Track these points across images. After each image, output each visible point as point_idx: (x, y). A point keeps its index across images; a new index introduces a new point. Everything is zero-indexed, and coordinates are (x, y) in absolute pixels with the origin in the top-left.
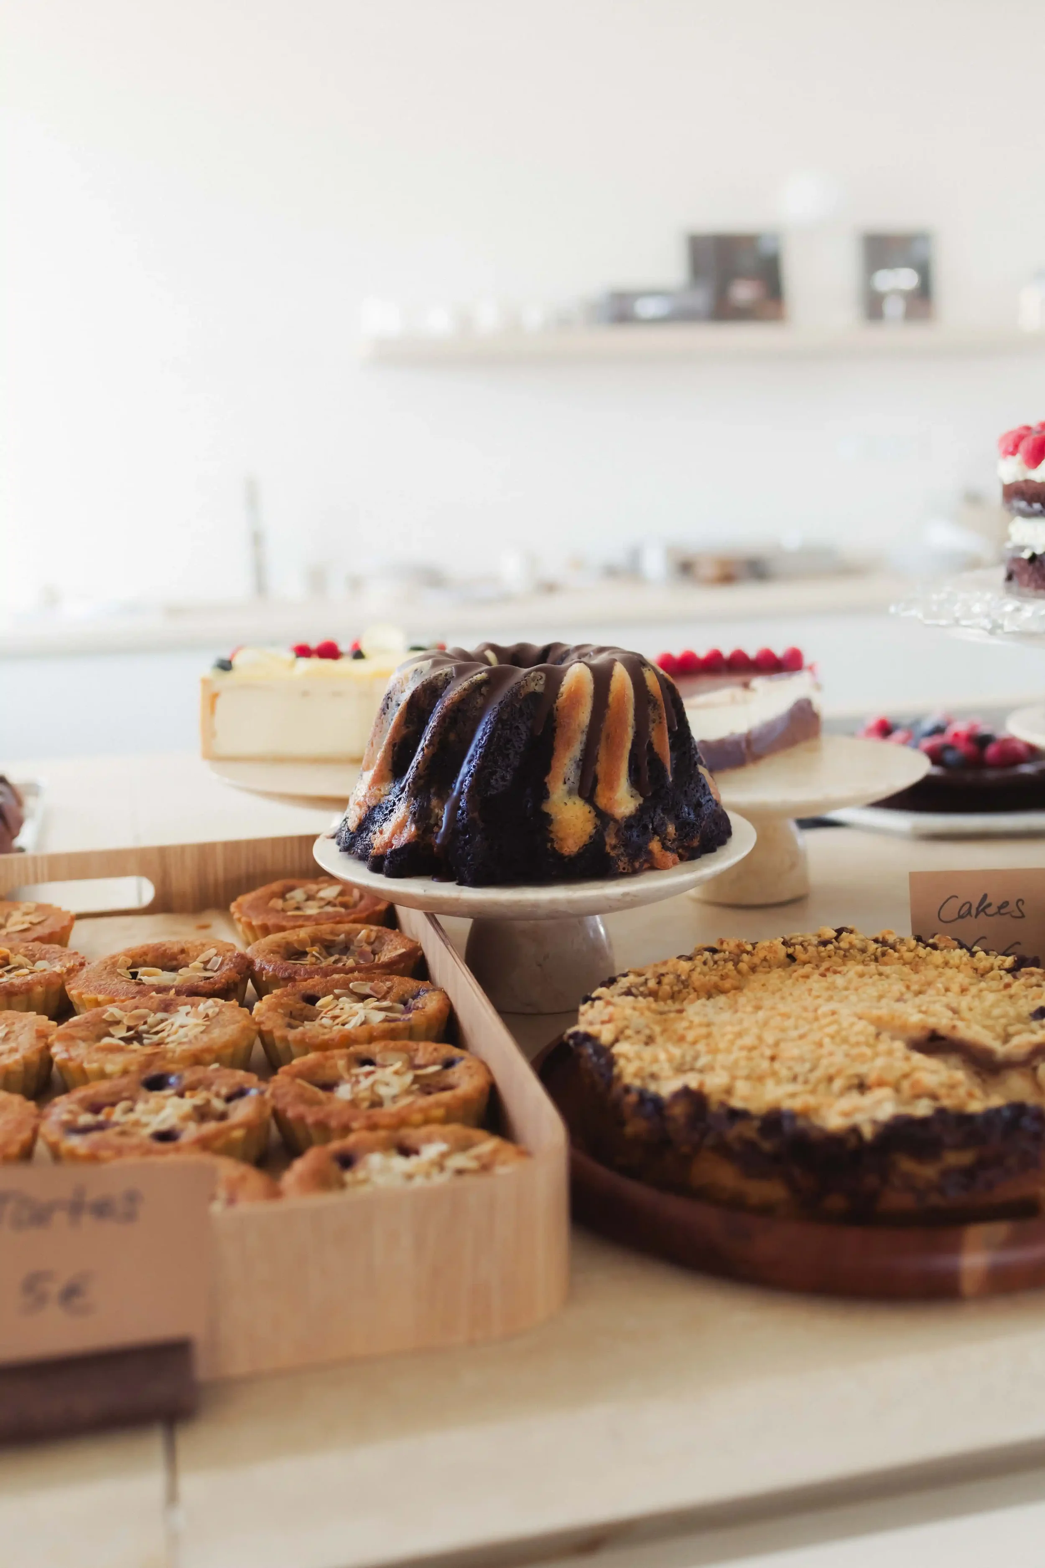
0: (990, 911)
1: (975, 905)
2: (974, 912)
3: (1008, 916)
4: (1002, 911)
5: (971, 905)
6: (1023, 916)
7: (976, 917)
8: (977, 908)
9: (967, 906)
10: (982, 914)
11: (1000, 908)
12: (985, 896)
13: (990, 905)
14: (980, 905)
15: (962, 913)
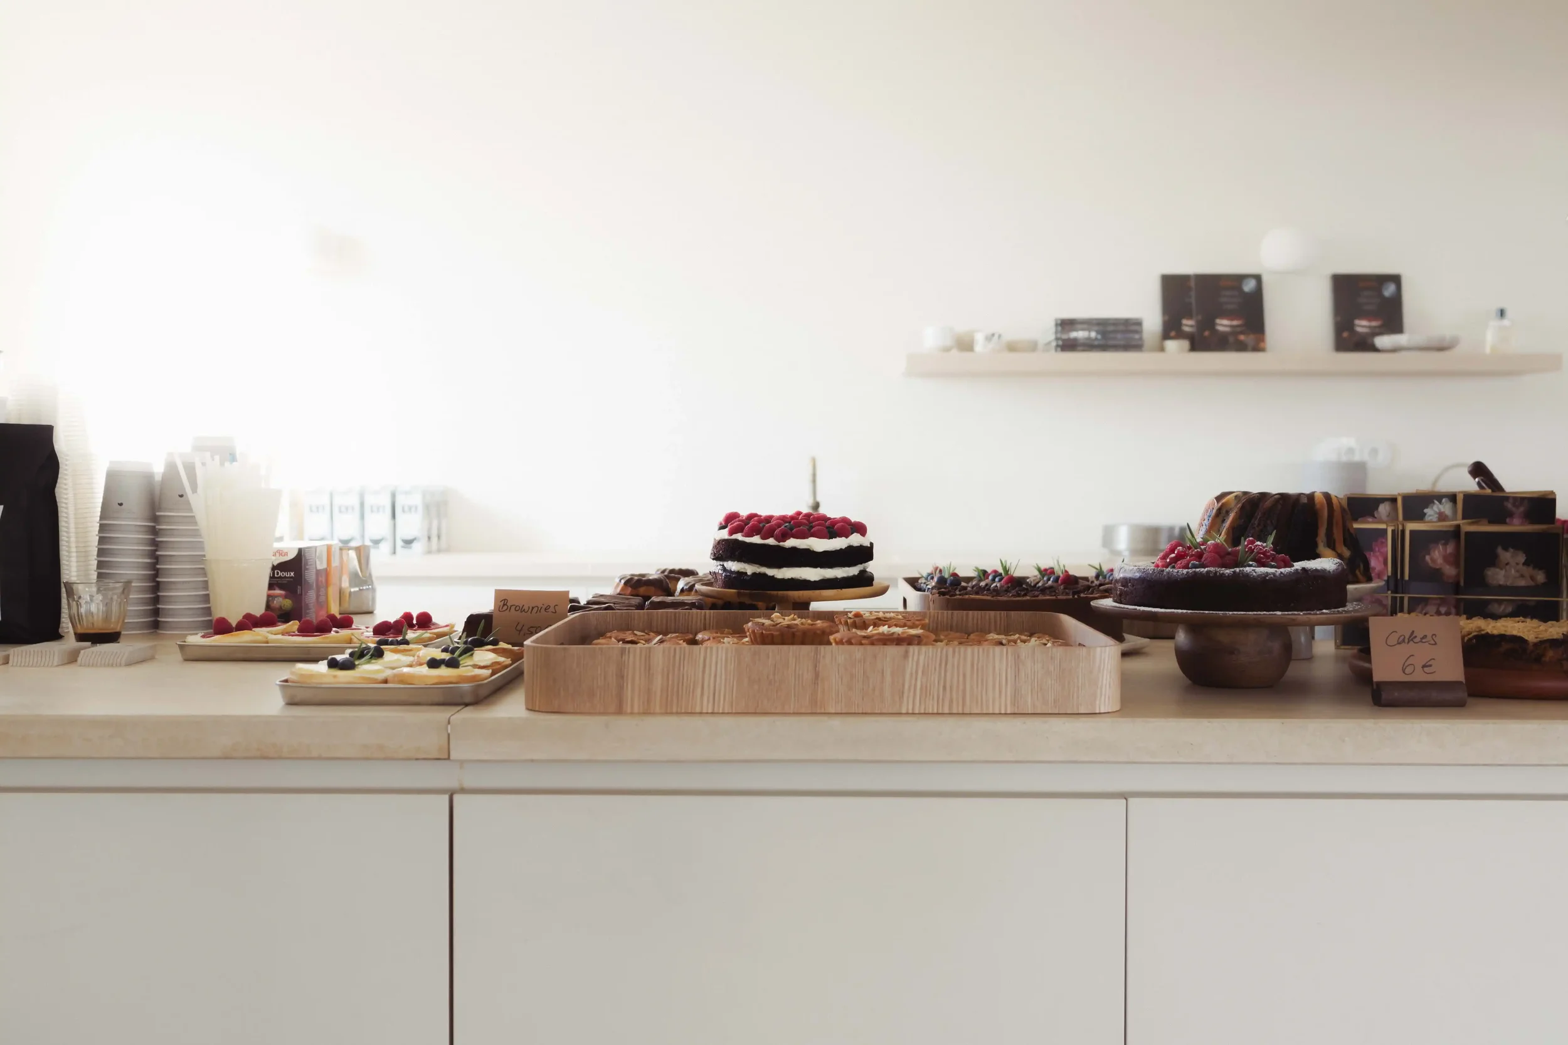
0: (1415, 640)
1: (1407, 637)
2: (1406, 640)
3: (1427, 643)
4: (1424, 640)
5: (1405, 637)
6: (1436, 644)
7: (1408, 642)
8: (1408, 639)
9: (1403, 637)
10: (1411, 642)
11: (1423, 638)
12: (1413, 632)
13: (1416, 637)
14: (1410, 637)
15: (1400, 641)
